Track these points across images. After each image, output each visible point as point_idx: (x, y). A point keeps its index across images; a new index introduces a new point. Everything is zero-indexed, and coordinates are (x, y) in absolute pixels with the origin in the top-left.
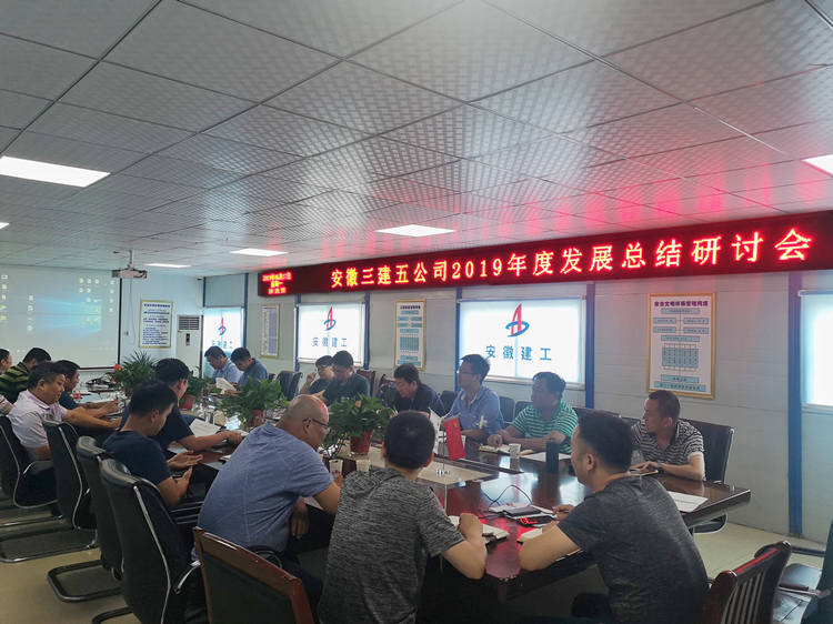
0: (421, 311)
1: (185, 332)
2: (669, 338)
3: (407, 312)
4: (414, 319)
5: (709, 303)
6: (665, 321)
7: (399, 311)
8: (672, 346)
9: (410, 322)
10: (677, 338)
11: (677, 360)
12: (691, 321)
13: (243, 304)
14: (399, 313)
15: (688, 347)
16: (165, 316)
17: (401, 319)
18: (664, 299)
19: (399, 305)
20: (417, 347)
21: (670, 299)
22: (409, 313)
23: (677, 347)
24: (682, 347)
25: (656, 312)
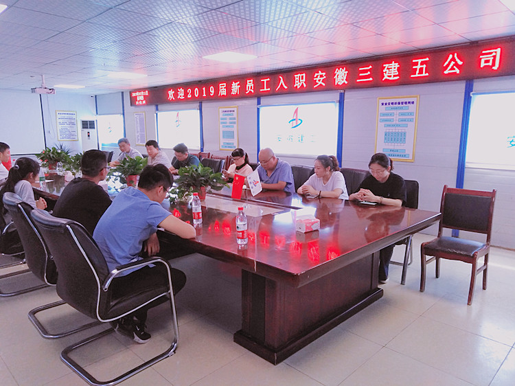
0: (235, 113)
1: (86, 130)
2: (389, 126)
3: (226, 115)
4: (231, 119)
5: (415, 103)
6: (387, 115)
7: (221, 114)
8: (391, 131)
9: (228, 121)
10: (393, 125)
11: (393, 139)
12: (403, 114)
13: (122, 112)
14: (221, 115)
15: (400, 131)
16: (73, 121)
17: (222, 119)
18: (387, 101)
19: (221, 110)
20: (233, 137)
21: (391, 101)
22: (228, 115)
23: (394, 131)
24: (397, 131)
25: (382, 109)
